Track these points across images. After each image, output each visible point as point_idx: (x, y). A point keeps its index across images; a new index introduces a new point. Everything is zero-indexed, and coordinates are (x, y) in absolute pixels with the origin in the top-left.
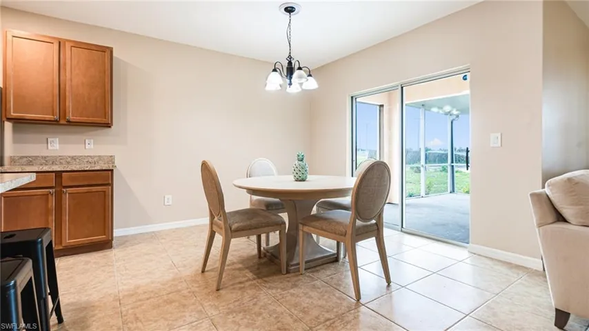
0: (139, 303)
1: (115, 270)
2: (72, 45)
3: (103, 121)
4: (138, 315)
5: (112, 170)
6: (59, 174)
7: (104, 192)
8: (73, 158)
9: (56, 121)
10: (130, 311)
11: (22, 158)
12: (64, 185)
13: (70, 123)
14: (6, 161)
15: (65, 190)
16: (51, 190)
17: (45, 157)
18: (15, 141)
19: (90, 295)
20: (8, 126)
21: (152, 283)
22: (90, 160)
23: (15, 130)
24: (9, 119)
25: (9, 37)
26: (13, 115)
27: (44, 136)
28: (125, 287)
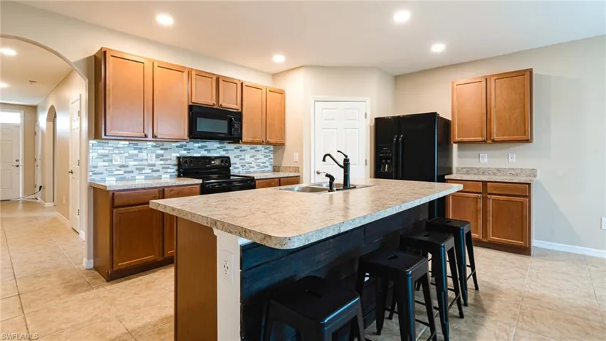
0: (539, 308)
1: (527, 274)
2: (495, 78)
3: (524, 138)
4: (535, 315)
5: (529, 184)
6: (485, 183)
7: (522, 203)
8: (499, 170)
9: (484, 141)
10: (529, 309)
11: (463, 168)
12: (489, 192)
13: (494, 141)
14: (454, 170)
15: (489, 196)
16: (479, 195)
17: (478, 169)
18: (459, 157)
19: (501, 283)
20: (455, 146)
21: (560, 299)
22: (513, 172)
23: (459, 149)
24: (455, 143)
25: (455, 86)
26: (457, 139)
27: (476, 153)
28: (531, 291)
